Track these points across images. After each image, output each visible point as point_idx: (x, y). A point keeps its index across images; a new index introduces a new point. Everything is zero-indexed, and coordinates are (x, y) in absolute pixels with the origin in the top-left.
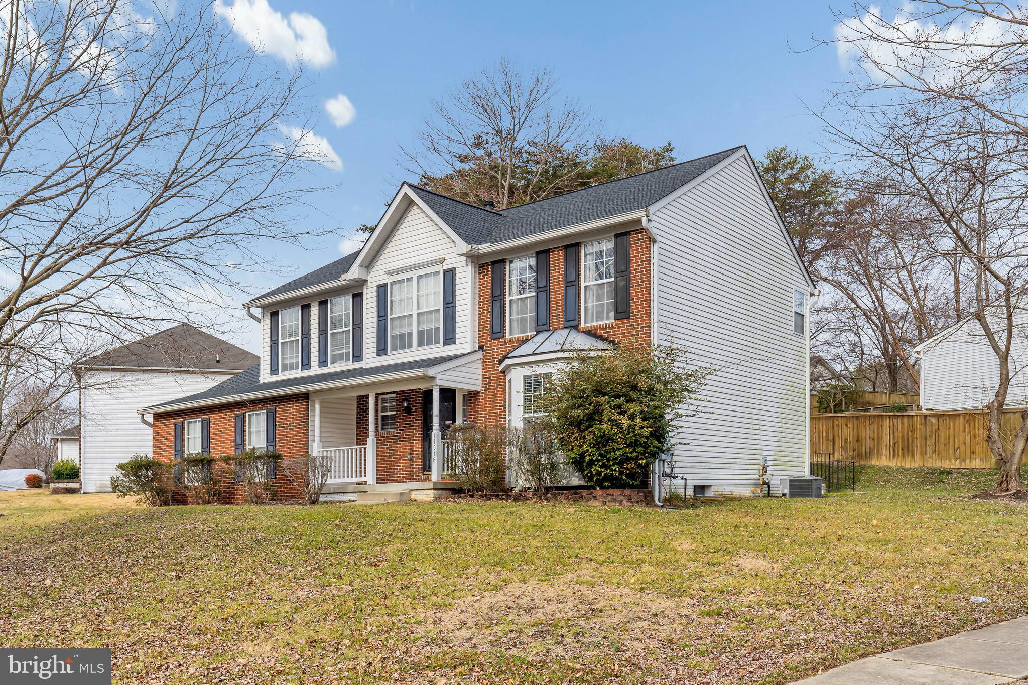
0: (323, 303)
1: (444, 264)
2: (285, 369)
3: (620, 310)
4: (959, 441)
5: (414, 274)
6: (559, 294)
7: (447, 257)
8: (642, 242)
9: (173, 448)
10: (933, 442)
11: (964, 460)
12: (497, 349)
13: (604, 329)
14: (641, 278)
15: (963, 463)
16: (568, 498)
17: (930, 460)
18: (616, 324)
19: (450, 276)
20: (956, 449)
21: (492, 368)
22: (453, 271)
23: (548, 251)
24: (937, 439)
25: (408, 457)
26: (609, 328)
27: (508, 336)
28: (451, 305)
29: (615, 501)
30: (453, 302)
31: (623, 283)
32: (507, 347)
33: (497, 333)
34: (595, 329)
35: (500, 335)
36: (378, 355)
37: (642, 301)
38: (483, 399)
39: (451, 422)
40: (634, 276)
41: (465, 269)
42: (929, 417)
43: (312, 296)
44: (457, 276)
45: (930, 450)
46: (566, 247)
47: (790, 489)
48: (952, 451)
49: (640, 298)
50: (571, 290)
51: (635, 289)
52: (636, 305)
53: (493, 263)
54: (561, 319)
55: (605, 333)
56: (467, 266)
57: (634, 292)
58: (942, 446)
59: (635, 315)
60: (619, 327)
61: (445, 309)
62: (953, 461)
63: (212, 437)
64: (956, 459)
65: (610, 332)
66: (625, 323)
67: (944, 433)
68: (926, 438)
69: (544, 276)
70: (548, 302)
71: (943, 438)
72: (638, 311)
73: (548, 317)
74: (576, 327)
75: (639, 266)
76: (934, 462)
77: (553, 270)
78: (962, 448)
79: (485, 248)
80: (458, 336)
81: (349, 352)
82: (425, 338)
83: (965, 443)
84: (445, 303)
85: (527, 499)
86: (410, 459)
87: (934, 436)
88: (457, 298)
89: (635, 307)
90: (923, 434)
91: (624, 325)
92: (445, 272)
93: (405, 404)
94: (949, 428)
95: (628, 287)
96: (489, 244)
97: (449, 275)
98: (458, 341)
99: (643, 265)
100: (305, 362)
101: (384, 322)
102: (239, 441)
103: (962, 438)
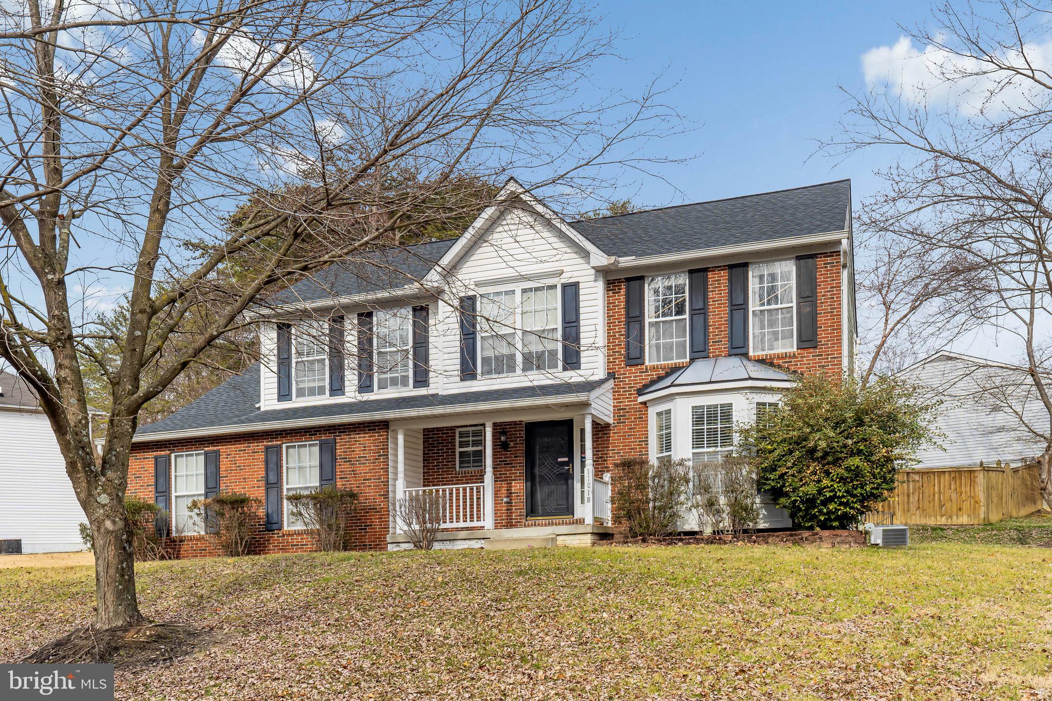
0: (365, 316)
1: (561, 277)
2: (301, 393)
3: (804, 338)
4: (944, 497)
5: (518, 287)
6: (721, 318)
7: (565, 269)
8: (832, 267)
9: (152, 488)
10: (917, 499)
11: (951, 517)
12: (635, 377)
13: (782, 358)
14: (831, 305)
15: (949, 520)
16: (782, 540)
17: (914, 517)
18: (798, 354)
19: (571, 292)
20: (941, 506)
21: (627, 398)
22: (576, 285)
23: (705, 270)
24: (921, 496)
25: (505, 500)
26: (790, 357)
27: (647, 363)
28: (575, 324)
29: (843, 542)
30: (577, 320)
31: (808, 309)
32: (648, 375)
33: (634, 358)
34: (771, 358)
35: (639, 361)
36: (462, 380)
37: (833, 329)
38: (614, 433)
39: (566, 459)
40: (822, 303)
41: (593, 284)
42: (911, 475)
43: (348, 308)
44: (581, 292)
45: (913, 507)
46: (731, 267)
47: (883, 539)
48: (937, 507)
49: (830, 326)
50: (738, 315)
51: (822, 317)
52: (825, 334)
53: (628, 280)
54: (725, 345)
55: (783, 363)
56: (595, 281)
57: (821, 320)
58: (926, 503)
59: (824, 345)
60: (802, 357)
61: (564, 329)
62: (938, 518)
63: (223, 473)
64: (942, 516)
65: (791, 362)
66: (811, 353)
67: (928, 490)
68: (908, 496)
69: (700, 298)
70: (706, 326)
71: (927, 495)
72: (828, 341)
73: (706, 343)
74: (745, 355)
75: (829, 291)
76: (918, 519)
77: (712, 291)
78: (948, 505)
79: (627, 261)
80: (582, 360)
81: (407, 377)
82: (533, 362)
83: (951, 500)
84: (565, 321)
85: (725, 543)
86: (508, 503)
87: (917, 493)
88: (582, 317)
89: (822, 336)
90: (906, 491)
91: (809, 356)
92: (564, 286)
93: (503, 439)
94: (934, 485)
95: (814, 315)
96: (634, 257)
97: (569, 291)
98: (582, 366)
99: (833, 291)
100: (336, 386)
101: (471, 341)
102: (272, 478)
103: (947, 495)
